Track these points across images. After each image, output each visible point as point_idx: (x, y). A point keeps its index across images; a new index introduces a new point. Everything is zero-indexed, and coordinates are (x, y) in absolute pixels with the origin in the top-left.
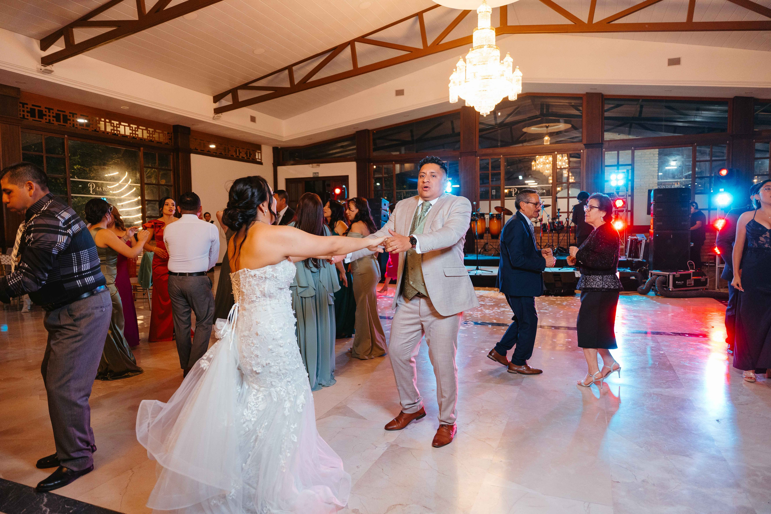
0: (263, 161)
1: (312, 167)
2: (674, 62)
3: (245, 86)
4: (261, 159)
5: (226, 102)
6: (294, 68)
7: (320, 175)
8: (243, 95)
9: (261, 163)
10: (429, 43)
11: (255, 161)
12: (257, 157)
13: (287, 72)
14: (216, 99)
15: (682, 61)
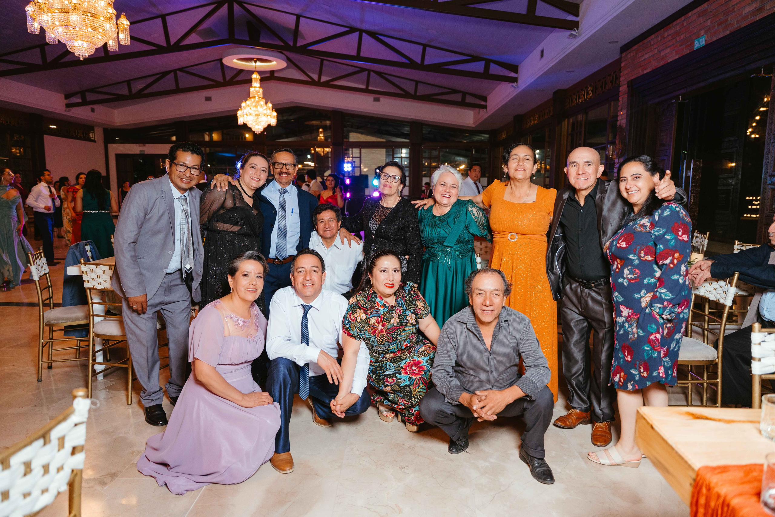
0: (96, 140)
1: (139, 146)
2: (377, 100)
3: (92, 90)
4: (94, 138)
5: (77, 100)
6: (131, 82)
7: (146, 153)
8: (90, 97)
9: (94, 141)
10: (228, 78)
11: (89, 140)
12: (91, 137)
13: (126, 83)
14: (67, 97)
15: (381, 99)
